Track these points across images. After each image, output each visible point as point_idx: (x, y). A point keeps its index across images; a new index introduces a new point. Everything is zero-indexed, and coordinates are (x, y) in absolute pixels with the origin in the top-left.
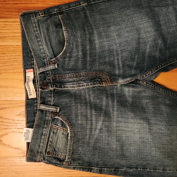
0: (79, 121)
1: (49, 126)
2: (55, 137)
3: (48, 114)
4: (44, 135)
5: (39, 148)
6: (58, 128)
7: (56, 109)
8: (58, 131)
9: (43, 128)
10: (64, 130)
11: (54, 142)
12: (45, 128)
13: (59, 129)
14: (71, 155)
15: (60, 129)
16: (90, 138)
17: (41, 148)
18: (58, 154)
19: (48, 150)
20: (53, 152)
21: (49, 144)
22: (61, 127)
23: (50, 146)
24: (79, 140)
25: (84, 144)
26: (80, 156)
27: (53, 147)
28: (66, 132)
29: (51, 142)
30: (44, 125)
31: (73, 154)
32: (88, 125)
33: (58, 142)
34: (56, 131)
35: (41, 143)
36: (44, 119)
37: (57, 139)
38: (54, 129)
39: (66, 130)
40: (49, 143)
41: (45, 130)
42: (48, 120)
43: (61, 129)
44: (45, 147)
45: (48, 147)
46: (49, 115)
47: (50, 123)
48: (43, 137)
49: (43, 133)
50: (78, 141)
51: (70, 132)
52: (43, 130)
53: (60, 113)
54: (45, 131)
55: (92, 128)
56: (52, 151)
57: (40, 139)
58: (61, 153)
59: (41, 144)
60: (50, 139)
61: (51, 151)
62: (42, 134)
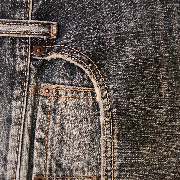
0: (127, 56)
1: (31, 90)
2: (54, 123)
3: (21, 49)
4: (16, 124)
5: (5, 169)
6: (57, 91)
7: (45, 30)
8: (61, 100)
9: (10, 101)
10: (79, 93)
11: (52, 142)
12: (17, 99)
13: (62, 93)
14: (116, 174)
15: (66, 92)
16: (173, 112)
17: (12, 166)
18: (72, 175)
19: (35, 170)
20: (54, 174)
21: (35, 151)
22: (70, 87)
23: (40, 154)
24: (138, 122)
25: (155, 133)
26: (147, 176)
27: (52, 156)
28: (88, 101)
29: (41, 141)
30: (12, 89)
31: (123, 170)
32: (162, 67)
33: (65, 137)
34: (53, 101)
35: (10, 152)
36: (10, 69)
37: (62, 128)
38: (44, 96)
39: (86, 94)
40: (37, 145)
41: (18, 104)
42: (22, 72)
43: (69, 93)
44: (23, 163)
45: (36, 160)
46: (23, 53)
47: (33, 81)
48: (13, 130)
49: (13, 115)
50: (133, 128)
51: (103, 98)
52: (11, 108)
53: (64, 41)
54: (16, 107)
55: (176, 78)
56: (50, 171)
57: (5, 138)
58: (83, 170)
59: (11, 155)
60: (39, 133)
61: (48, 173)
62: (10, 121)
